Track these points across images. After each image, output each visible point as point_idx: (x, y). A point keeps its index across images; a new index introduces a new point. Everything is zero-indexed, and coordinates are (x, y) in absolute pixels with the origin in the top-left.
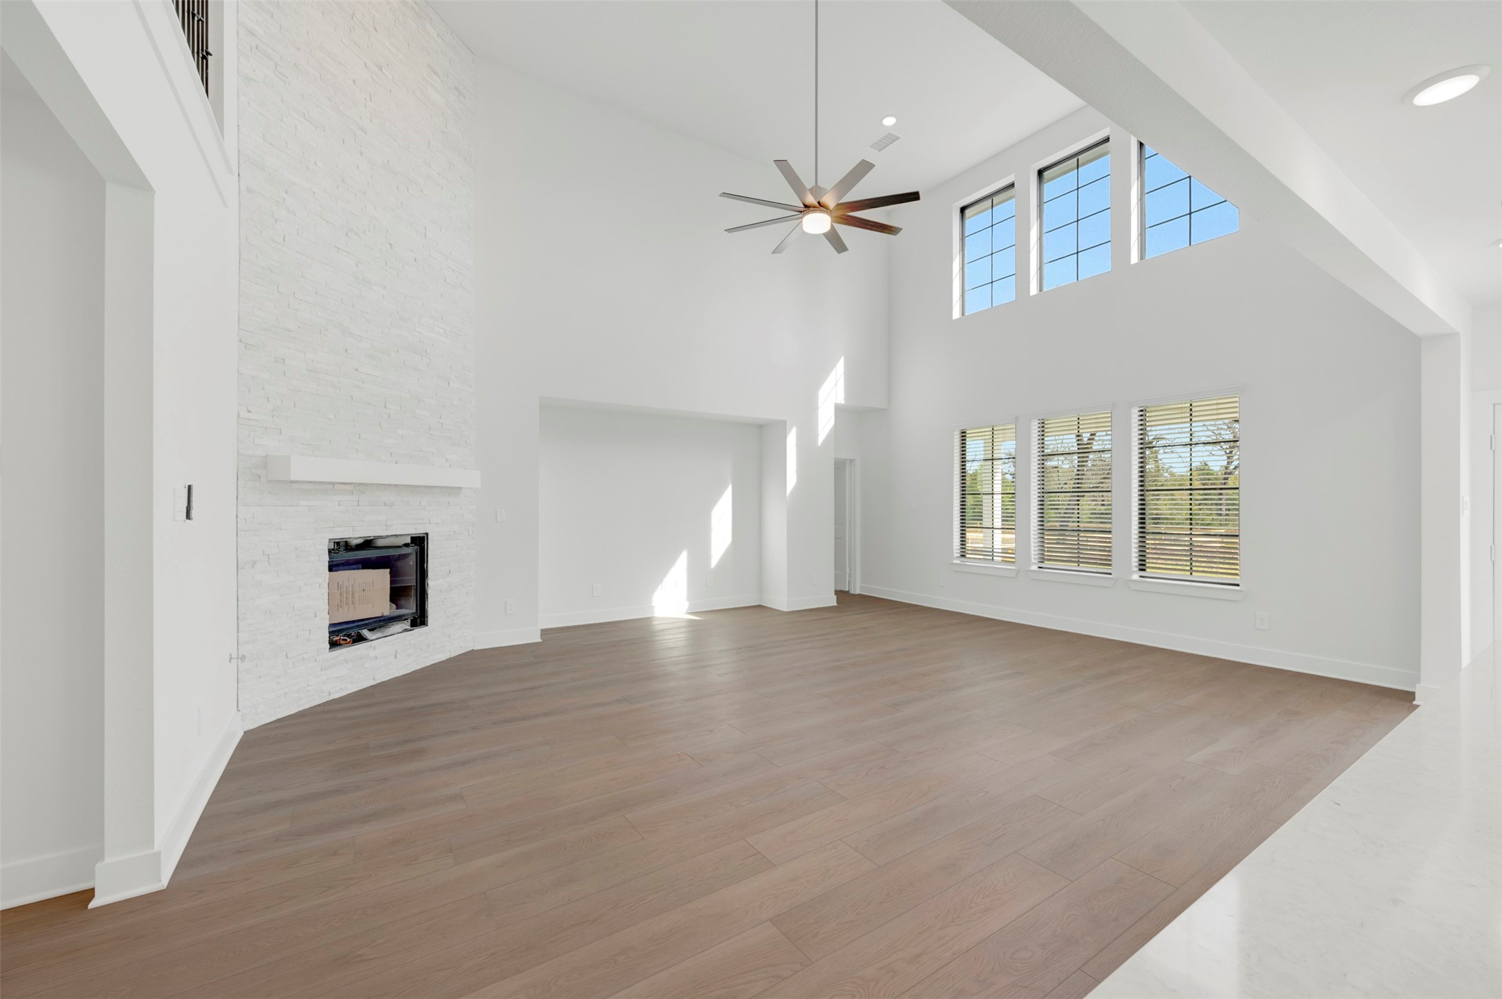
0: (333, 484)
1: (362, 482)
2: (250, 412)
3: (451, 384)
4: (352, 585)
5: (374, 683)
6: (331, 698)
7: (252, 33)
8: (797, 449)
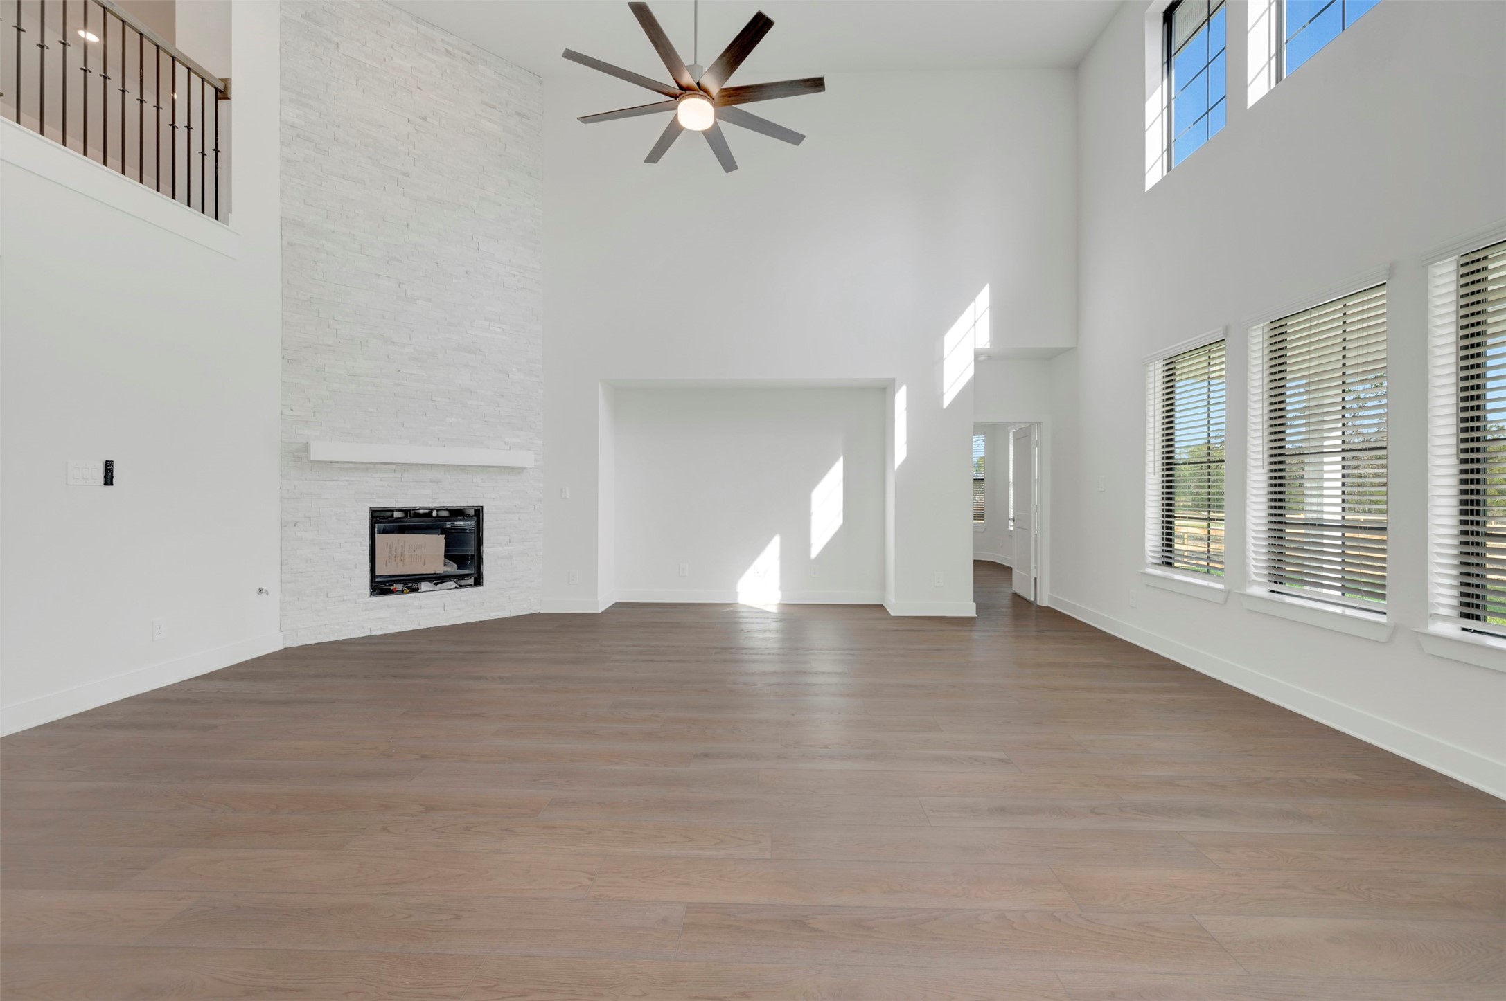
0: (374, 464)
1: (405, 462)
2: (292, 410)
3: (510, 376)
4: (402, 546)
5: (419, 628)
6: (372, 634)
7: (293, 126)
8: (908, 413)
